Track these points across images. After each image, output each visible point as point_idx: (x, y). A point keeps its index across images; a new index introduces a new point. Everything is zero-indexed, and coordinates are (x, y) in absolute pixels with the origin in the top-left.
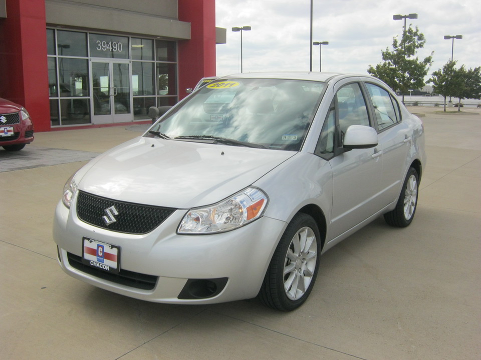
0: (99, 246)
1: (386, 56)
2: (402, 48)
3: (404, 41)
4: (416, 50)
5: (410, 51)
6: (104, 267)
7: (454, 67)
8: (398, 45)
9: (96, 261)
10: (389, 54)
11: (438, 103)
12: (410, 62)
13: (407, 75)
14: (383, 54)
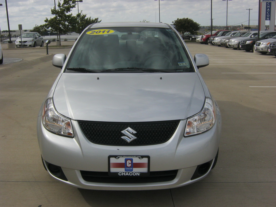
0: (126, 160)
1: (54, 12)
2: (63, 8)
3: (64, 4)
4: (71, 9)
5: (68, 10)
6: (134, 174)
7: (86, 18)
8: (61, 5)
9: (124, 171)
10: (56, 11)
11: (66, 39)
12: (68, 16)
13: (67, 23)
14: (52, 11)
